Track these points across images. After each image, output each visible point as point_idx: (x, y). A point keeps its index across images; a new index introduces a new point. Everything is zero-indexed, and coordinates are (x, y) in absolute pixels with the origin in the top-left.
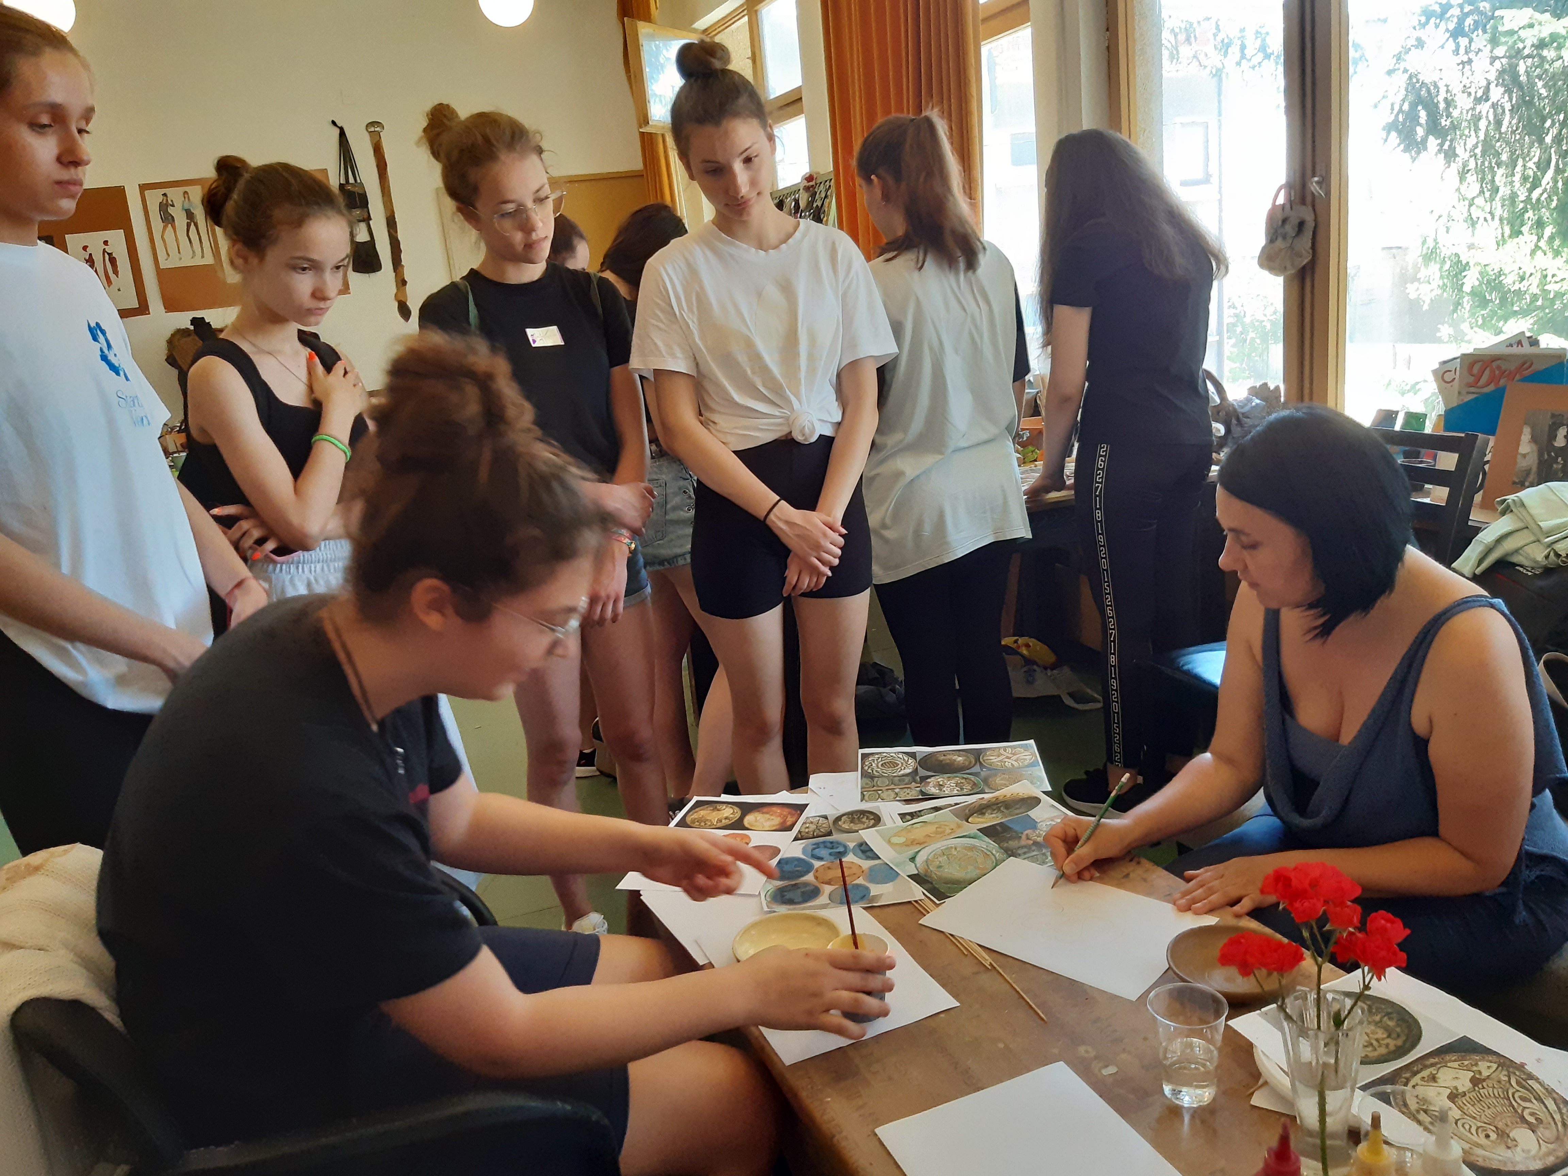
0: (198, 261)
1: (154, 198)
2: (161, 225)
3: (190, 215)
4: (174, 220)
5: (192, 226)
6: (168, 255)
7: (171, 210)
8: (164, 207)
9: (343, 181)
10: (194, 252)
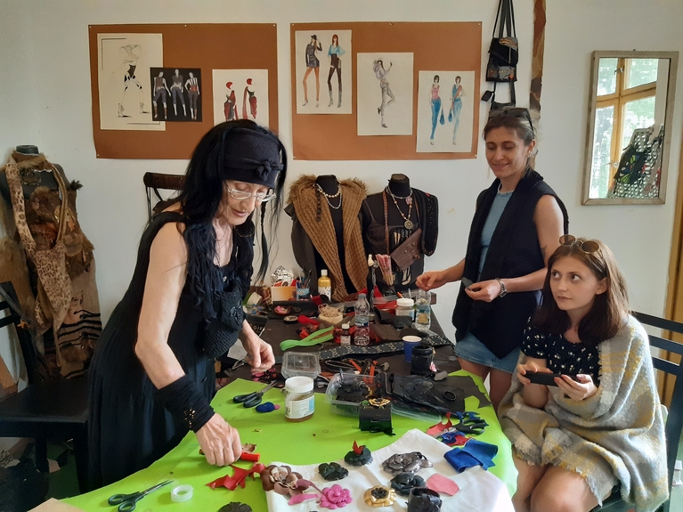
0: (334, 110)
1: (304, 39)
2: (305, 68)
3: (335, 61)
4: (318, 65)
5: (335, 73)
6: (306, 99)
7: (318, 54)
8: (312, 50)
9: (496, 36)
10: (331, 99)
